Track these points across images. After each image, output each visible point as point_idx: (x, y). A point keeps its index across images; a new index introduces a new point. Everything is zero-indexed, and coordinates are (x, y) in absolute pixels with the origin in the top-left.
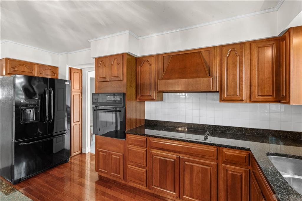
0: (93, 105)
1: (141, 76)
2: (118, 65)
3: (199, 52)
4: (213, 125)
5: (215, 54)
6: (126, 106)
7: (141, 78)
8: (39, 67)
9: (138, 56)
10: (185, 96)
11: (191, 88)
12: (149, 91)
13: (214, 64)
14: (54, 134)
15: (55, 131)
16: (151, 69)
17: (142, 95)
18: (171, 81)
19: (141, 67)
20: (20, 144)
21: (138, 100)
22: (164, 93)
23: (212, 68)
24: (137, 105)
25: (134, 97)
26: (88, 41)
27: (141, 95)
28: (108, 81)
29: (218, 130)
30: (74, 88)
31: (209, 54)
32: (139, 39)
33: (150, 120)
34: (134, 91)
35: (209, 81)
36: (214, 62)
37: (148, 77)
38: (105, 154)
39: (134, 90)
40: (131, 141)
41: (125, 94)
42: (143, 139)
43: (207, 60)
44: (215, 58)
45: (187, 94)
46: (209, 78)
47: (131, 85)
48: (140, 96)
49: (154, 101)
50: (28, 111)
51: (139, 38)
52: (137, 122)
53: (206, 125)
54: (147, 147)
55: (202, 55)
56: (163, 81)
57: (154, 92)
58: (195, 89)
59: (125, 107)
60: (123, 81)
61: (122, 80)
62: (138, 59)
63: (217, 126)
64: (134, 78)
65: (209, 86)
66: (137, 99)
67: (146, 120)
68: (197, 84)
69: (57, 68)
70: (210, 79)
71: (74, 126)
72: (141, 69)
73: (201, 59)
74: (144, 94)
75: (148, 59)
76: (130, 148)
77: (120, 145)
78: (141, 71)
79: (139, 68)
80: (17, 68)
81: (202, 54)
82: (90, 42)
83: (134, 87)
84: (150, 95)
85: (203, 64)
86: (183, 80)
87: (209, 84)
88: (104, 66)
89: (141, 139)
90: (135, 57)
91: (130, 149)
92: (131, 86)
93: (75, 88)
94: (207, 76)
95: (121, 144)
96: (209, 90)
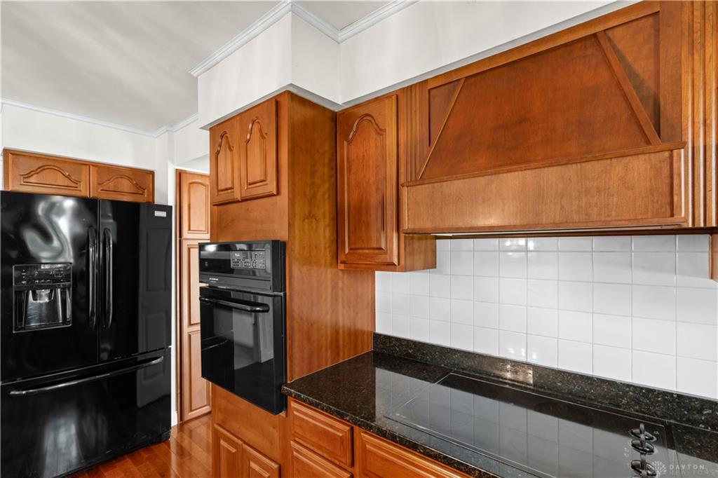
0: (200, 282)
1: (348, 179)
2: (265, 138)
3: (595, 35)
4: (671, 394)
5: (697, 26)
6: (287, 291)
7: (348, 184)
8: (98, 173)
9: (340, 102)
10: (526, 250)
11: (551, 215)
12: (378, 231)
13: (686, 79)
14: (140, 358)
15: (141, 349)
16: (383, 147)
17: (353, 247)
18: (455, 186)
19: (349, 142)
20: (12, 393)
21: (342, 266)
22: (437, 241)
23: (678, 102)
24: (340, 284)
25: (327, 255)
26: (192, 76)
27: (351, 249)
28: (238, 202)
29: (697, 422)
30: (189, 229)
31: (657, 36)
32: (340, 39)
33: (392, 337)
34: (324, 233)
35: (666, 171)
36: (685, 70)
37: (372, 179)
38: (233, 450)
39: (328, 229)
40: (301, 427)
41: (284, 244)
42: (338, 430)
43: (643, 67)
44: (698, 46)
45: (532, 243)
46: (667, 154)
47: (310, 212)
48: (347, 251)
49: (395, 270)
50: (43, 294)
51: (342, 35)
52: (338, 347)
53: (629, 386)
54: (353, 464)
55: (614, 47)
56: (424, 190)
57: (395, 235)
58: (576, 218)
59: (282, 294)
60: (278, 197)
61: (273, 195)
62: (340, 115)
63: (691, 399)
64: (327, 185)
65: (668, 199)
66: (339, 261)
67: (377, 337)
68: (587, 191)
69: (152, 173)
70: (671, 157)
71: (190, 336)
72: (348, 150)
73: (610, 66)
74: (360, 246)
75: (373, 110)
76: (297, 451)
77: (272, 429)
78: (348, 159)
79: (342, 149)
80: (35, 176)
81: (616, 42)
82: (196, 78)
83: (327, 220)
84: (381, 249)
85: (619, 85)
86: (512, 180)
87: (666, 189)
88: (228, 150)
89: (332, 426)
90: (331, 108)
91: (297, 458)
92: (311, 216)
93: (191, 229)
94: (648, 142)
95: (274, 428)
96: (668, 222)
